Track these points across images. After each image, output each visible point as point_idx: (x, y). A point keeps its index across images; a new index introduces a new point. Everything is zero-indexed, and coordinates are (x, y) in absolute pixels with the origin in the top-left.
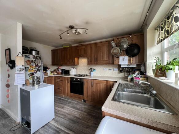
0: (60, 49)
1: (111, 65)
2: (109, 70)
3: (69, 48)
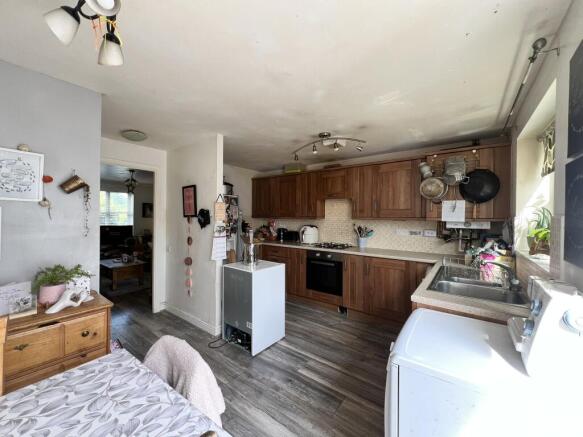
0: (275, 177)
1: (417, 223)
2: (412, 233)
3: (300, 174)
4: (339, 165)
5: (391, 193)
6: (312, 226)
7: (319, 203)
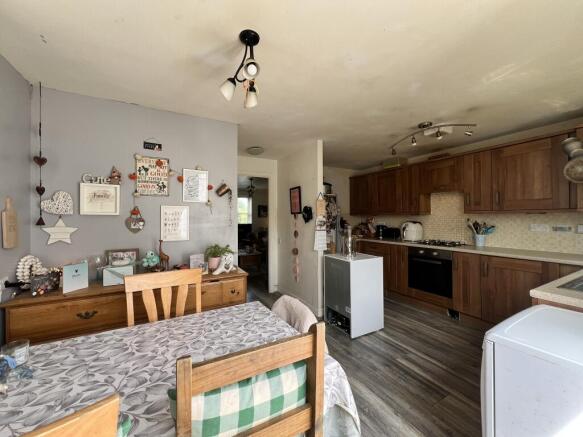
0: (373, 174)
2: (556, 229)
4: (446, 155)
5: (519, 181)
6: (415, 222)
7: (422, 197)
